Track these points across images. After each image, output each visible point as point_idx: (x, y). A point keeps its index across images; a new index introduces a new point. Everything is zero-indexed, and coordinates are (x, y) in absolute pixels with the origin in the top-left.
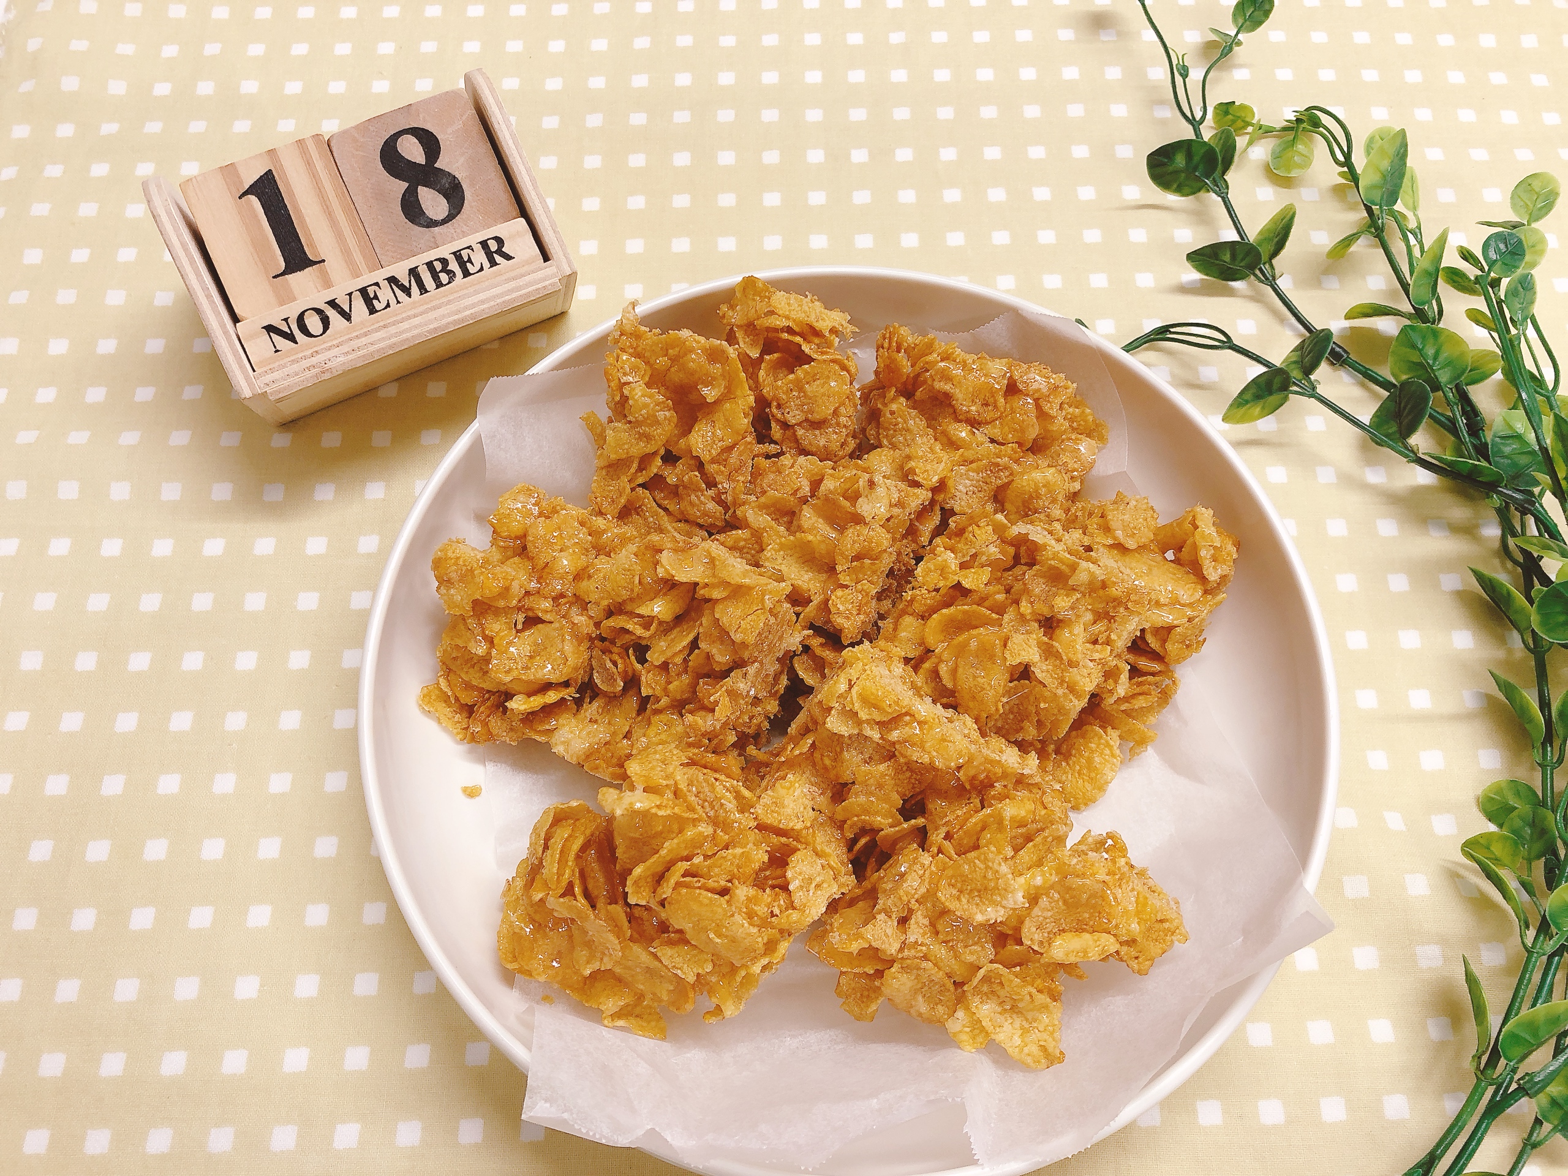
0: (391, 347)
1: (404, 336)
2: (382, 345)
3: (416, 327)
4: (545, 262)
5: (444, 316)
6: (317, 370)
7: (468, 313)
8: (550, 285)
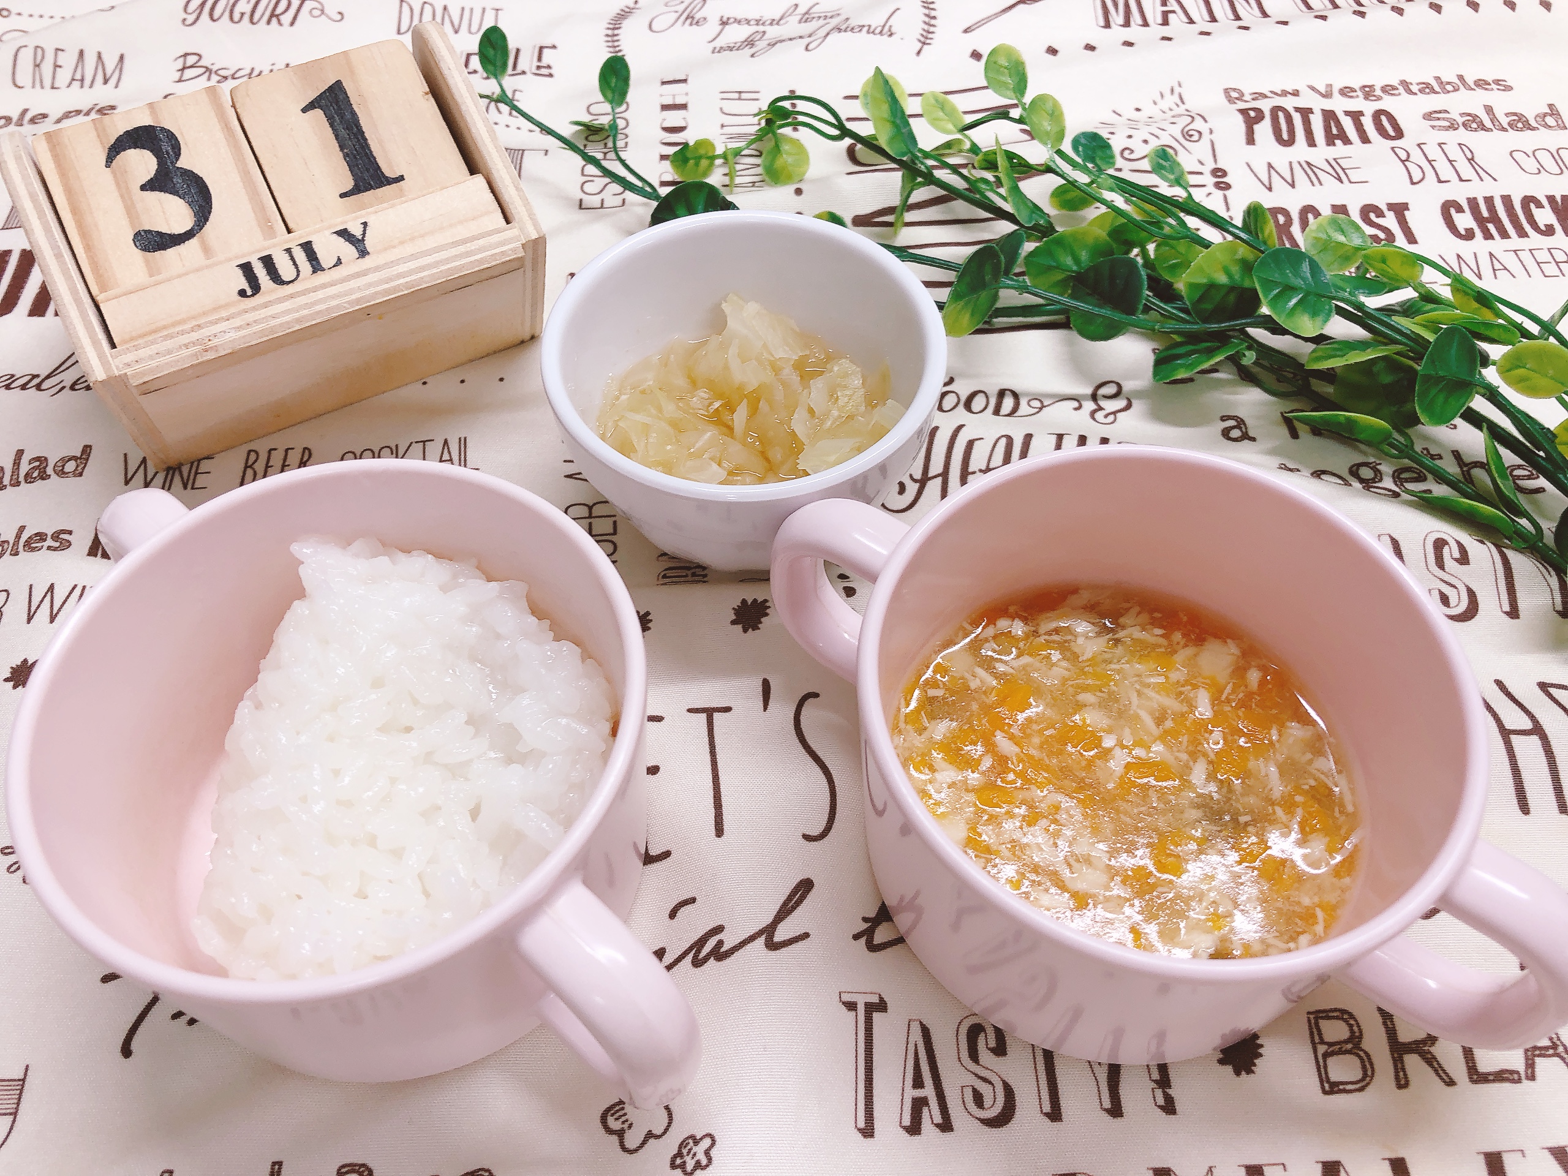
0: (298, 320)
1: (318, 308)
2: (287, 318)
3: (333, 297)
4: (507, 224)
5: (370, 285)
6: (198, 348)
7: (402, 281)
8: (511, 250)
